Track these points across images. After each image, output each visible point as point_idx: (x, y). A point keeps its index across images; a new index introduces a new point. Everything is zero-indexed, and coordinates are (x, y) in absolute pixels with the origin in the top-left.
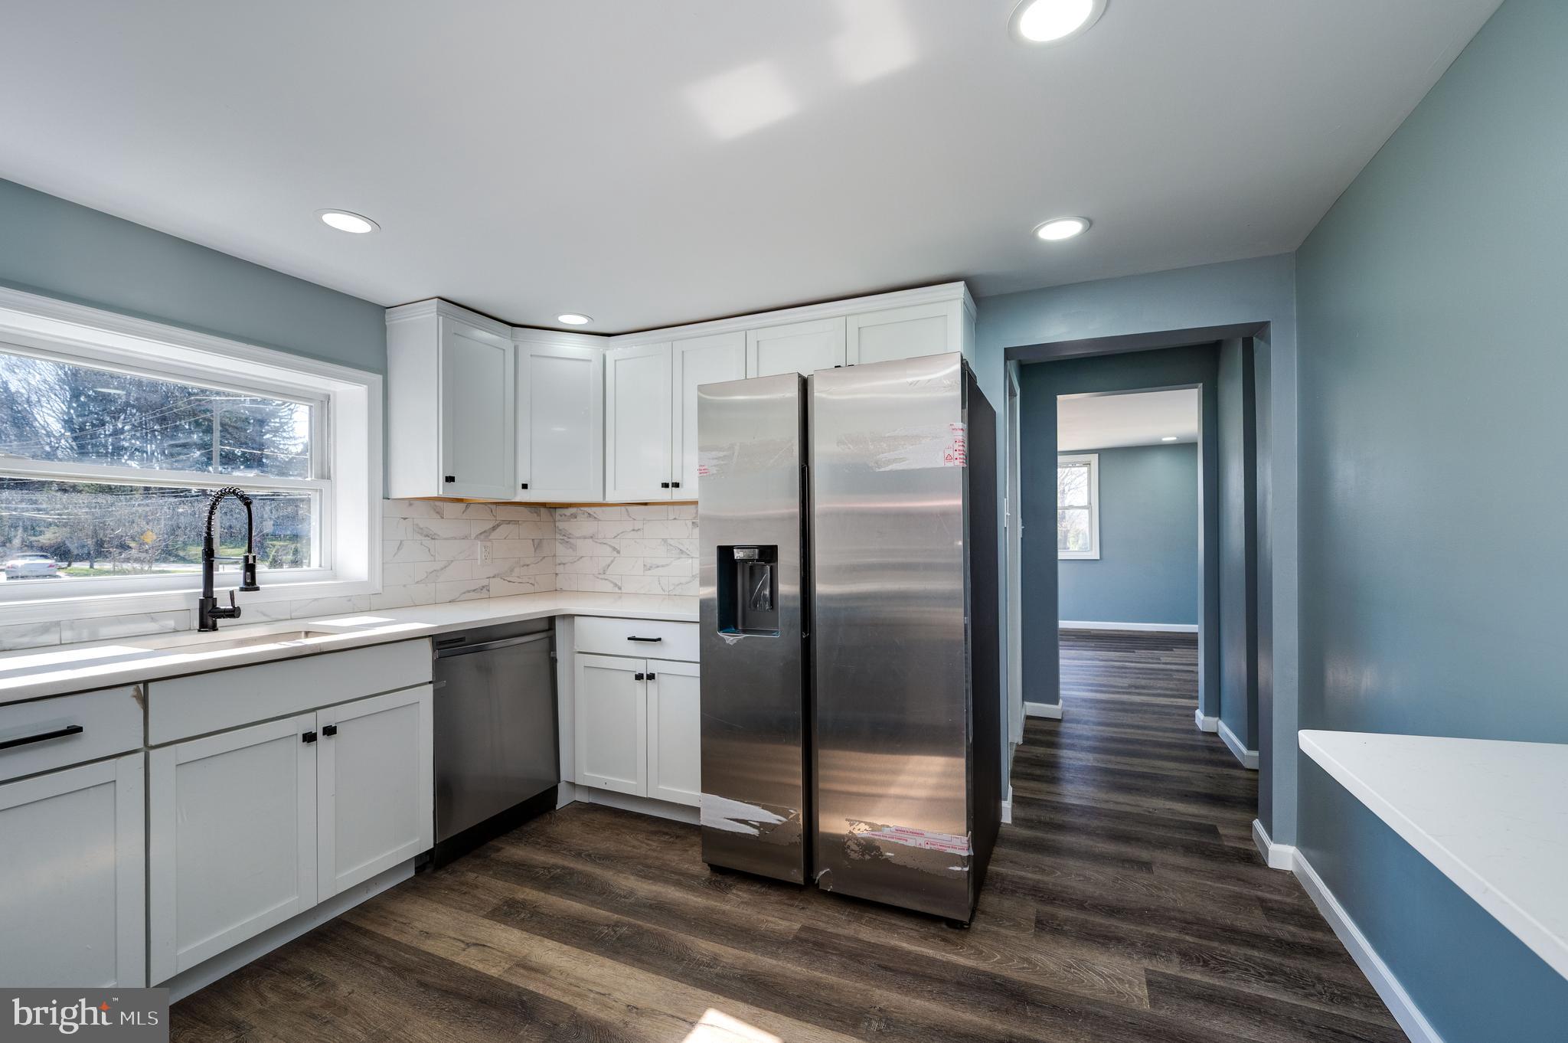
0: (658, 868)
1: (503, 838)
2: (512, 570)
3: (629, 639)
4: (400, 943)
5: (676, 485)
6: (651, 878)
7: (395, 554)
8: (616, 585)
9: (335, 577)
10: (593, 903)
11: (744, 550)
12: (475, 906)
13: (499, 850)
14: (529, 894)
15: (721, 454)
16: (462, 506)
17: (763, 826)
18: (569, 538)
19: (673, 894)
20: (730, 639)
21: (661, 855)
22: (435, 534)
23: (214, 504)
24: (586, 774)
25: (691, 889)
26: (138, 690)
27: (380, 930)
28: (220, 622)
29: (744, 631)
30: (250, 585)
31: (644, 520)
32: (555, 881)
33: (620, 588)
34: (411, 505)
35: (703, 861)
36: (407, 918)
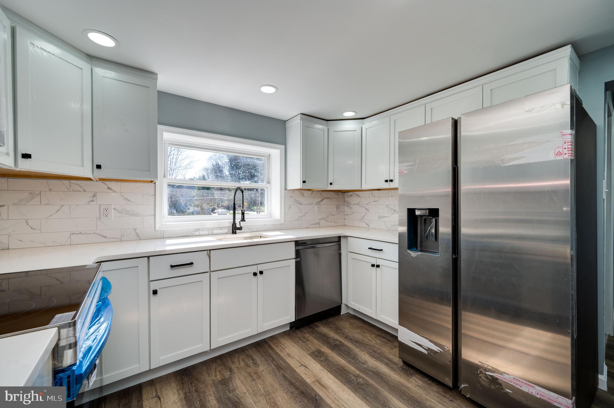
0: (379, 354)
1: (320, 322)
2: (328, 217)
3: (369, 248)
4: (280, 356)
5: (391, 181)
6: (375, 358)
7: (289, 210)
8: (367, 224)
9: (271, 218)
10: (349, 362)
11: (421, 211)
12: (307, 349)
13: (318, 327)
14: (326, 349)
15: (410, 164)
16: (310, 192)
17: (429, 350)
18: (349, 204)
19: (384, 369)
20: (413, 254)
21: (380, 347)
22: (301, 203)
23: (235, 192)
24: (352, 303)
25: (393, 369)
26: (208, 253)
27: (276, 348)
28: (237, 231)
29: (421, 251)
30: (243, 219)
31: (379, 197)
32: (336, 347)
33: (369, 226)
34: (293, 192)
35: (400, 357)
36: (284, 346)
